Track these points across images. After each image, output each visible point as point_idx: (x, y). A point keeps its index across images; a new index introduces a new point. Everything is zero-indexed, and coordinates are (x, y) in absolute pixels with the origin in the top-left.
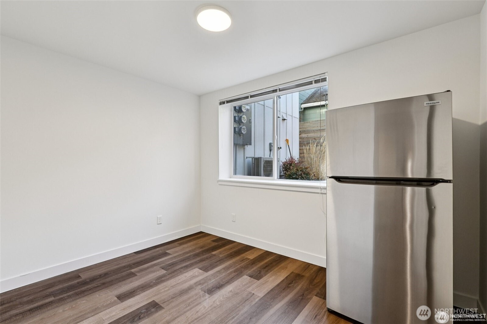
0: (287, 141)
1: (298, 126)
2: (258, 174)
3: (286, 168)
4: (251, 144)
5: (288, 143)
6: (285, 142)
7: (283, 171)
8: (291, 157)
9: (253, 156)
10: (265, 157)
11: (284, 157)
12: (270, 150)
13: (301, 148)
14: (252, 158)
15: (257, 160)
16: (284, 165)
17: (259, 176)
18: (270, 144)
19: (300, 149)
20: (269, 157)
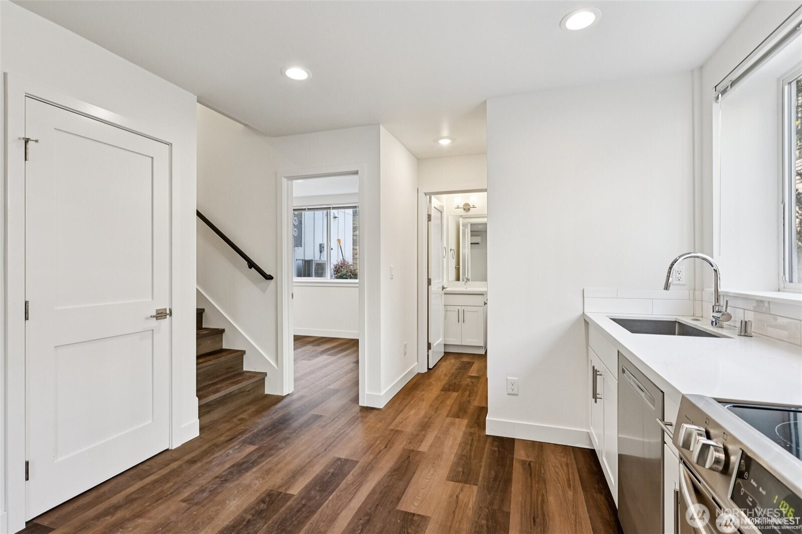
0: (339, 241)
1: (352, 220)
2: (309, 275)
3: (338, 271)
4: (301, 246)
5: (340, 243)
6: (337, 242)
7: (335, 274)
8: (343, 259)
9: (303, 258)
10: (315, 259)
11: (335, 259)
12: (321, 252)
13: (355, 247)
14: (303, 260)
15: (308, 263)
16: (336, 268)
17: (309, 276)
18: (320, 245)
19: (353, 249)
20: (319, 259)
